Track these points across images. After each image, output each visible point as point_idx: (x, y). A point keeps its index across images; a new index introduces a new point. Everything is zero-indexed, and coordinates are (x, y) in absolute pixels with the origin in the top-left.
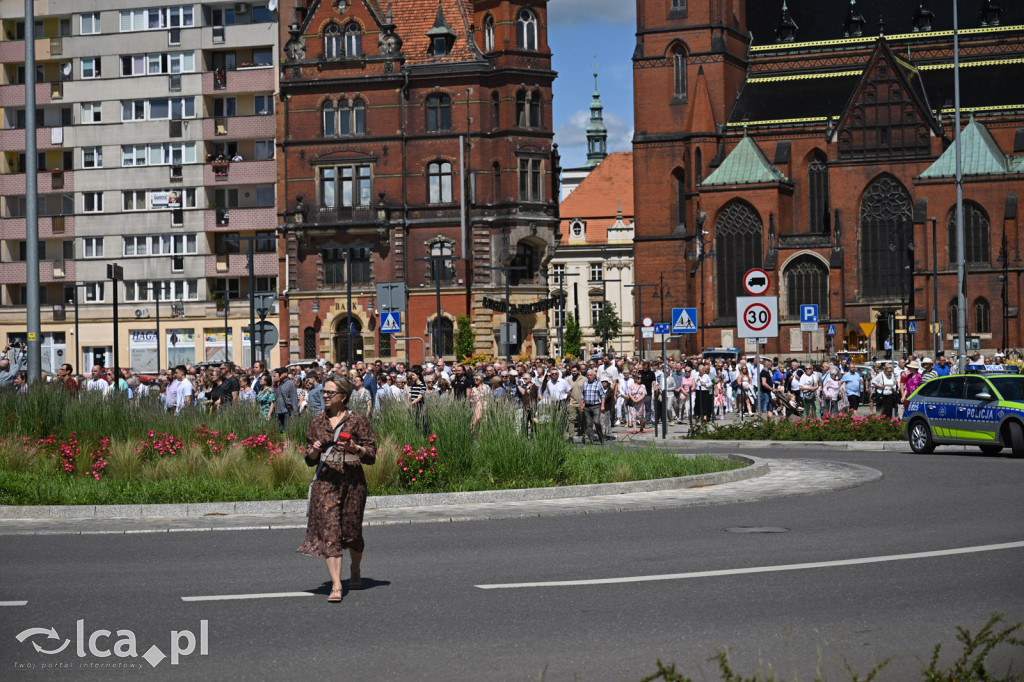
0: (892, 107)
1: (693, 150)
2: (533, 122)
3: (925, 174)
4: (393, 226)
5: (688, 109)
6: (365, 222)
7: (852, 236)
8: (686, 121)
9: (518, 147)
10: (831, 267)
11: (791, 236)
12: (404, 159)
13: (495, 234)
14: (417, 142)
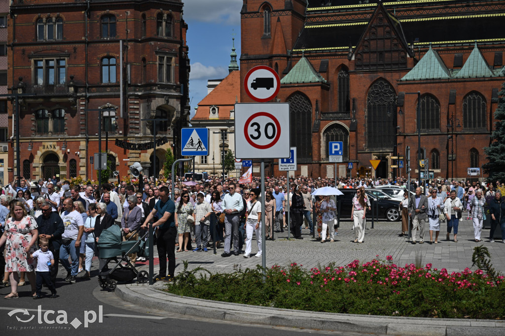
0: (386, 40)
1: (274, 64)
2: (168, 34)
3: (404, 78)
4: (79, 97)
5: (271, 42)
6: (61, 94)
7: (362, 113)
8: (270, 48)
9: (158, 48)
10: (350, 131)
11: (328, 113)
12: (87, 55)
13: (143, 103)
14: (95, 45)
